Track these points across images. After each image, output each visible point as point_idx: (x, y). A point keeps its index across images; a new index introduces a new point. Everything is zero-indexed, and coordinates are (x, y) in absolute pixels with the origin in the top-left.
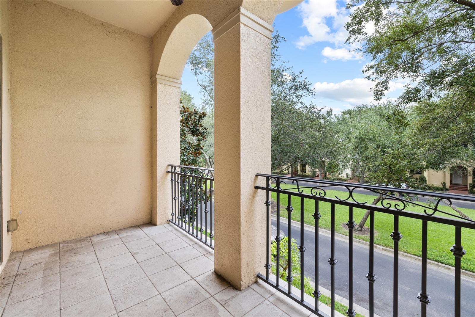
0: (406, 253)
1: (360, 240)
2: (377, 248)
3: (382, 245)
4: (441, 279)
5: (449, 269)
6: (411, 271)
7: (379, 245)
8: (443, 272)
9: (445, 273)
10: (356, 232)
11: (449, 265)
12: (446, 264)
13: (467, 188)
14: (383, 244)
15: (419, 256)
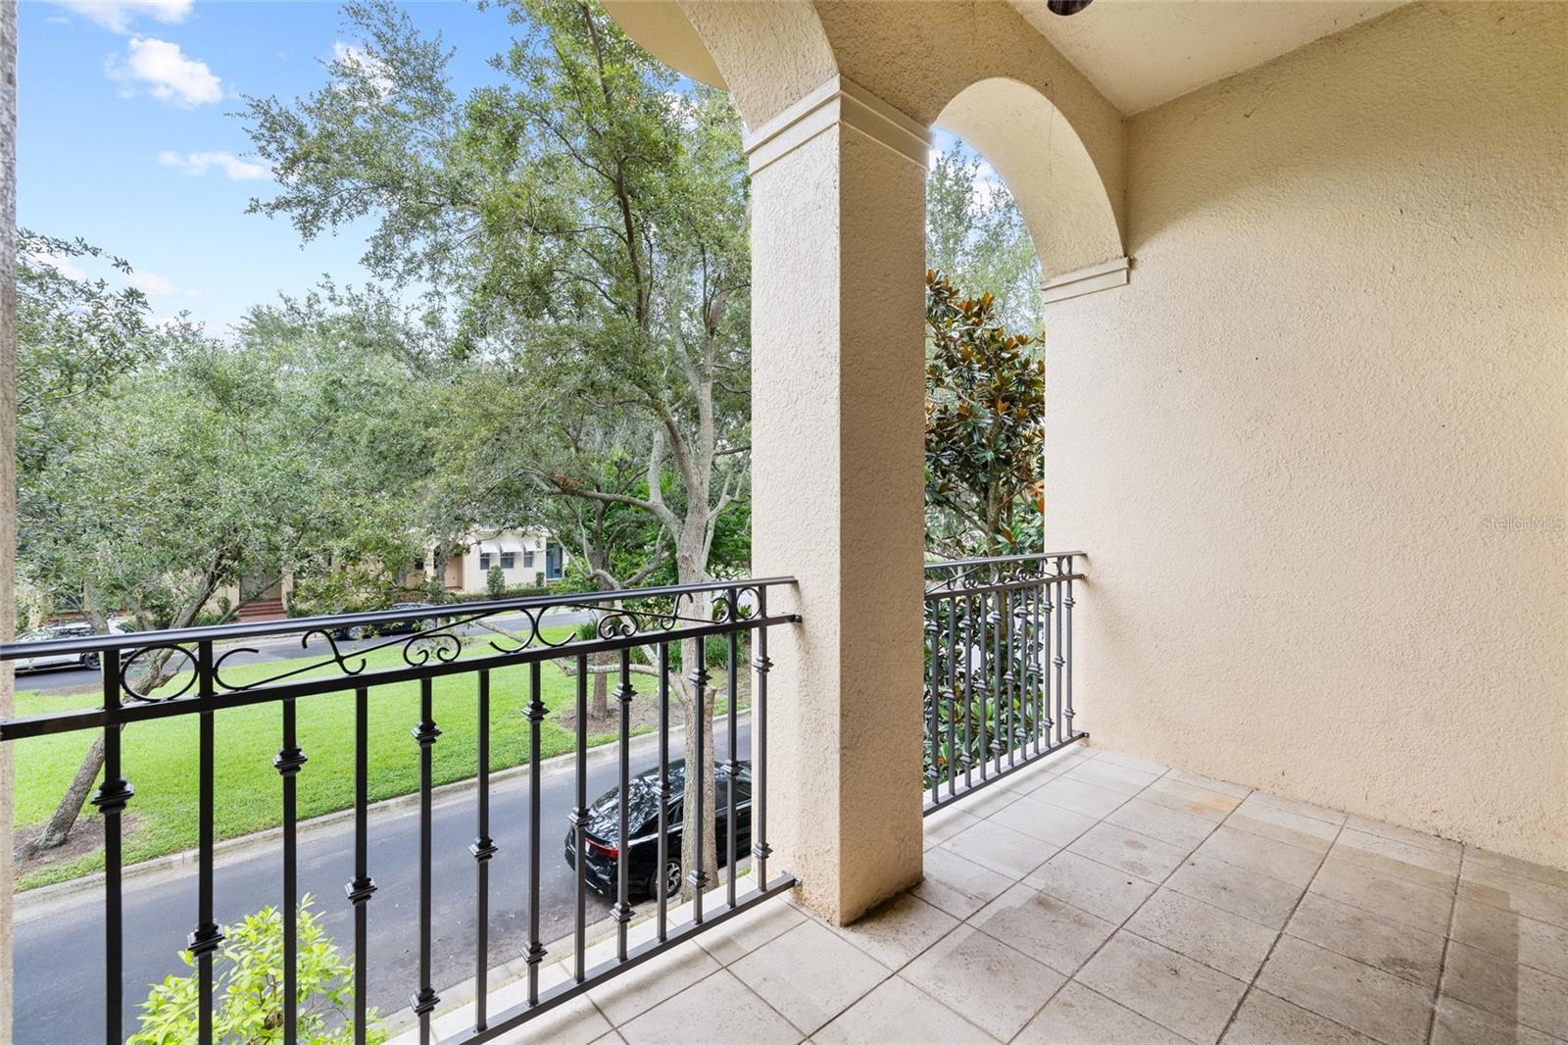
0: (274, 827)
1: (87, 879)
2: (171, 868)
3: (190, 847)
4: (386, 840)
5: (386, 807)
6: (318, 867)
7: (174, 852)
8: (379, 822)
9: (383, 821)
10: (46, 859)
11: (383, 800)
12: (377, 801)
13: (282, 604)
14: (189, 842)
15: (311, 817)
